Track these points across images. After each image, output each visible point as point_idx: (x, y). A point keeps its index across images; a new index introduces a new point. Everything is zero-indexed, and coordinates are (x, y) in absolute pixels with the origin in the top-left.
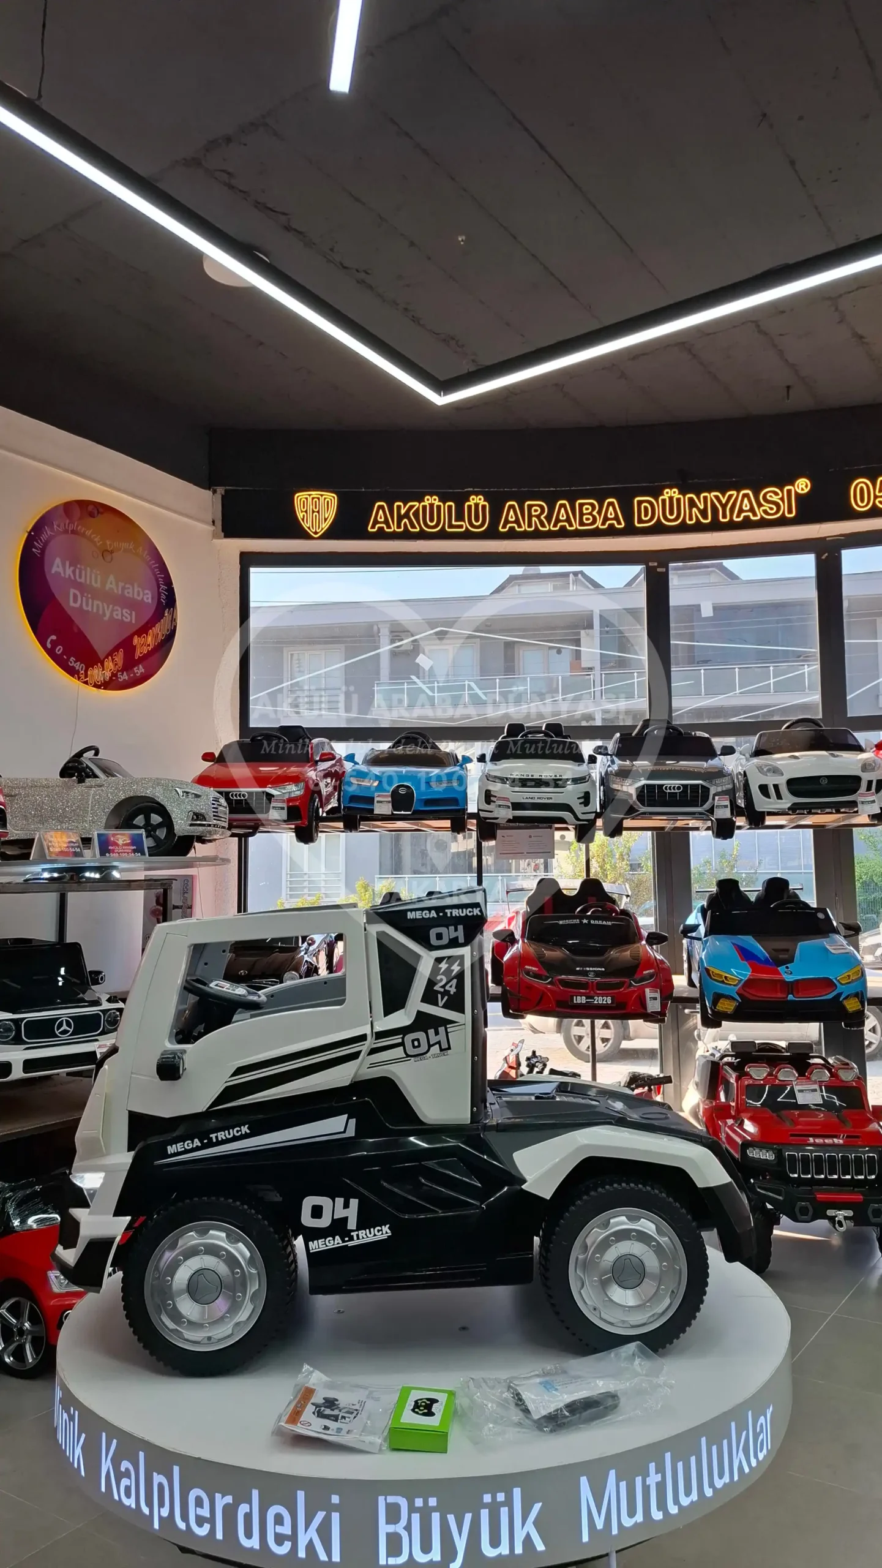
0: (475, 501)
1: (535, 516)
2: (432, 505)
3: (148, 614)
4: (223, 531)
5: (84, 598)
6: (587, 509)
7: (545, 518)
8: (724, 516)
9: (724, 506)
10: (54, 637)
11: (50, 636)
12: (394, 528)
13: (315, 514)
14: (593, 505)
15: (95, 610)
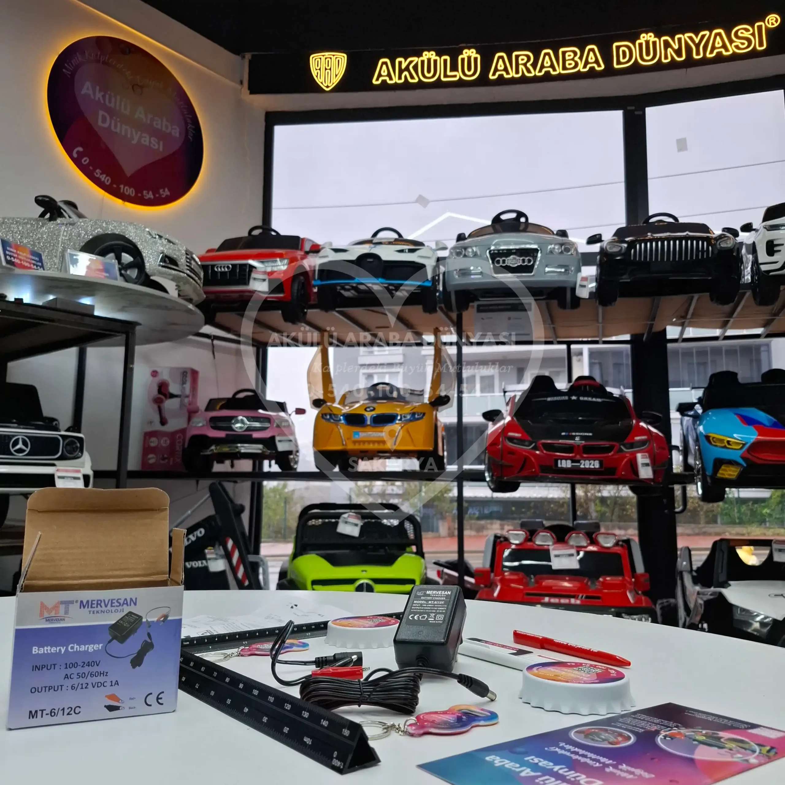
0: (467, 55)
1: (522, 64)
2: (429, 60)
3: (175, 146)
4: (249, 89)
5: (113, 122)
6: (569, 56)
7: (532, 65)
8: (698, 53)
9: (697, 46)
10: (80, 149)
11: (77, 147)
12: (396, 80)
13: (327, 71)
14: (575, 53)
15: (123, 133)
